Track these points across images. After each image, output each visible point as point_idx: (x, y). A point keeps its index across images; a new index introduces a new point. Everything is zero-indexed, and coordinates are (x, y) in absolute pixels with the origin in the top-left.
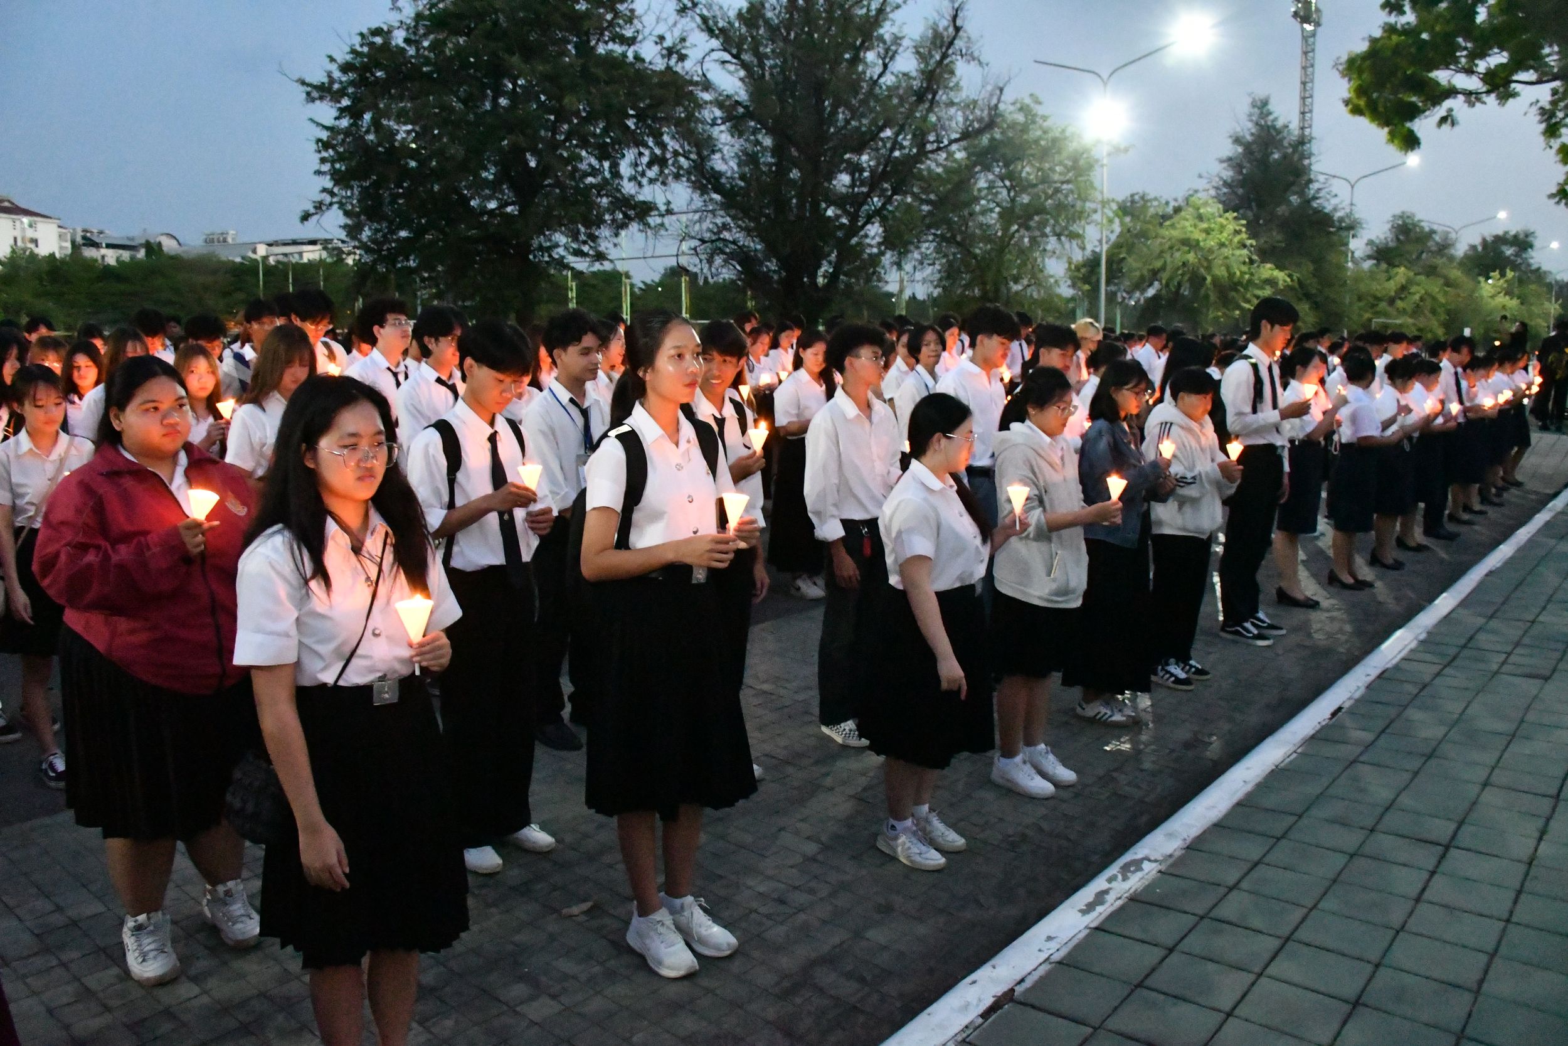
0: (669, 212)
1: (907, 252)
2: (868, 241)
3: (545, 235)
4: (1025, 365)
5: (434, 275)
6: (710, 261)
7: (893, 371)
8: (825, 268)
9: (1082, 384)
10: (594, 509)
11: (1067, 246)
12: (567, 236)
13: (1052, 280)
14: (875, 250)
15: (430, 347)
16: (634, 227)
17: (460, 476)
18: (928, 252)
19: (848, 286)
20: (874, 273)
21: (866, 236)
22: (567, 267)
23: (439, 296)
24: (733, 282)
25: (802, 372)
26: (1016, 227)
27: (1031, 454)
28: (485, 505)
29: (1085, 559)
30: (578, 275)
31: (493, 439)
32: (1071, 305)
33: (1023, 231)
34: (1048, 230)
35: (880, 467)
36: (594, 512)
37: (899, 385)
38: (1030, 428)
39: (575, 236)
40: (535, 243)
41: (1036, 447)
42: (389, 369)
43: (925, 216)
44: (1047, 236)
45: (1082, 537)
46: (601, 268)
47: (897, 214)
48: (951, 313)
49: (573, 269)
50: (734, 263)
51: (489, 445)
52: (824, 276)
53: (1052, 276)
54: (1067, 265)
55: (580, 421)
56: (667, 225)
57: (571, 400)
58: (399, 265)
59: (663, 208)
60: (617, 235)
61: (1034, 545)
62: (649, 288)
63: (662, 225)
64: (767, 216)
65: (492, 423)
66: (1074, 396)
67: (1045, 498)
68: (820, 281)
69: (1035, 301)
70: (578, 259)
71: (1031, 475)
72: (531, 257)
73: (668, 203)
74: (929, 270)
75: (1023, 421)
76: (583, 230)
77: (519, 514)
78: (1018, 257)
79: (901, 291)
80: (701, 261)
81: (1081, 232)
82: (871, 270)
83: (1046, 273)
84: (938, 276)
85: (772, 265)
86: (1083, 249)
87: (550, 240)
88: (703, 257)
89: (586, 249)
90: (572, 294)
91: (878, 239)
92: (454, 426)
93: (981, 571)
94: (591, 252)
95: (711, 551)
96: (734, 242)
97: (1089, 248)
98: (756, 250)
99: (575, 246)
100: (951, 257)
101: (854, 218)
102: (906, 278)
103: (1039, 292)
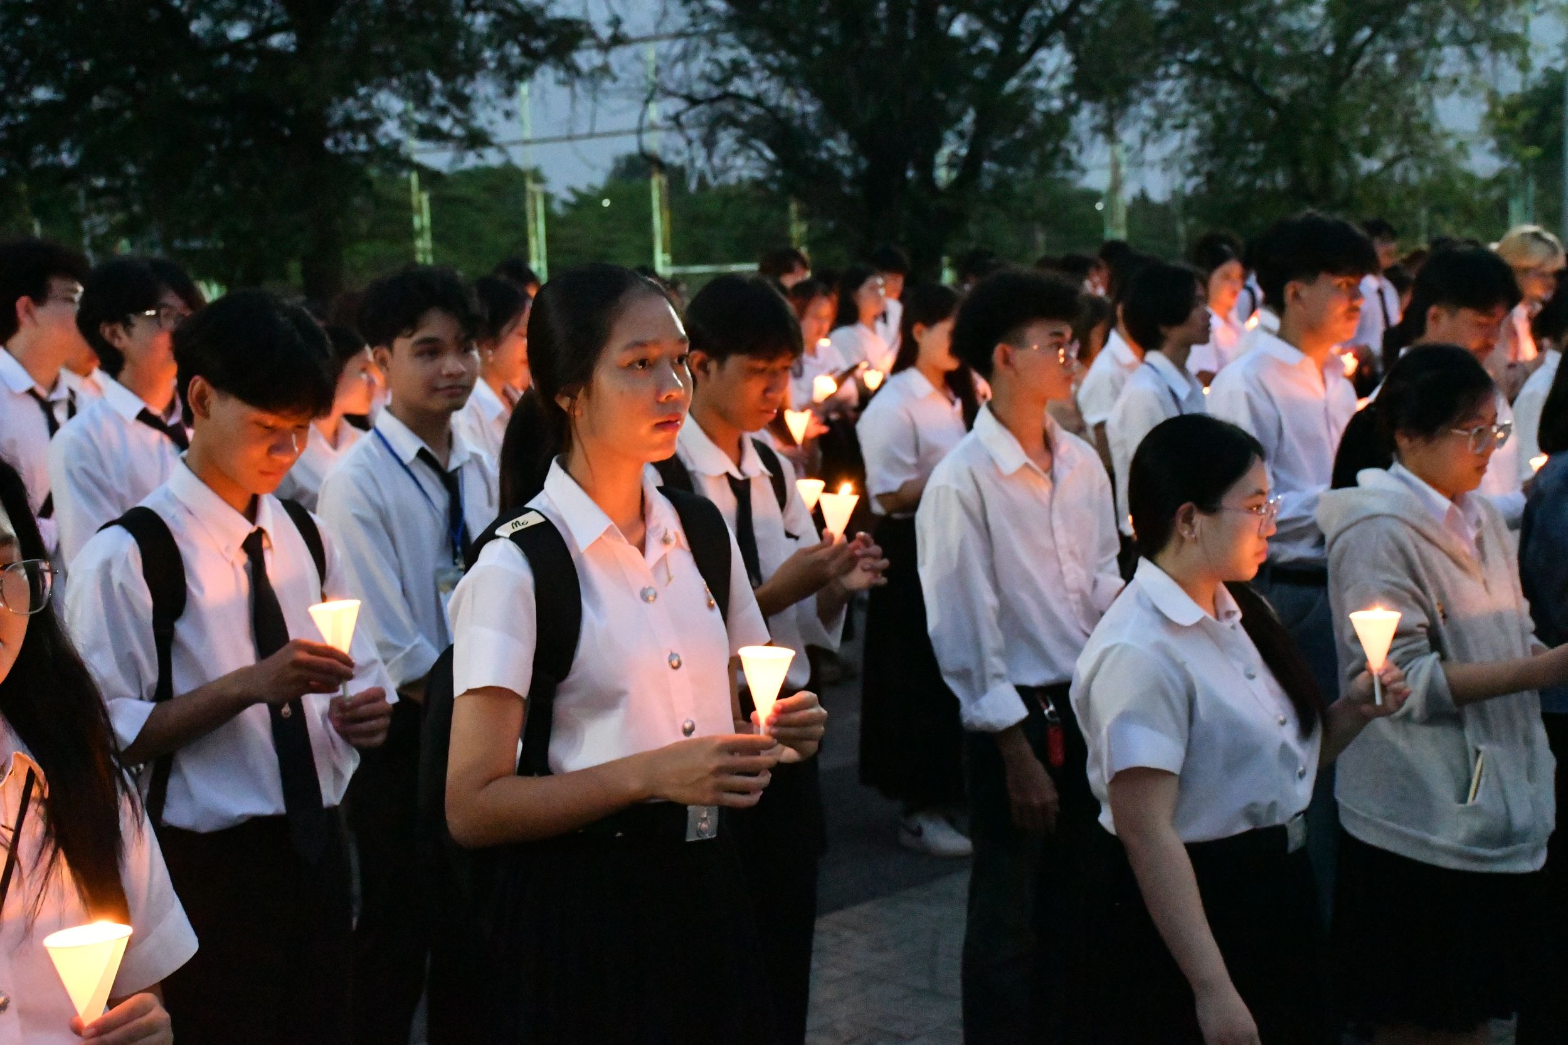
0: (618, 40)
1: (1126, 102)
2: (1041, 84)
3: (356, 97)
4: (1393, 337)
5: (119, 183)
6: (709, 143)
7: (1102, 363)
8: (951, 148)
9: (1521, 373)
10: (470, 692)
11: (1486, 64)
12: (404, 97)
13: (1450, 144)
14: (1057, 104)
15: (117, 344)
16: (547, 75)
17: (183, 629)
18: (1173, 100)
19: (1003, 183)
20: (1057, 150)
21: (1037, 74)
22: (408, 164)
23: (131, 229)
24: (757, 184)
25: (913, 377)
26: (1366, 33)
27: (1405, 535)
28: (235, 690)
29: (1547, 763)
30: (430, 177)
31: (254, 546)
32: (1495, 193)
33: (1381, 42)
34: (1442, 33)
35: (1075, 575)
36: (471, 699)
37: (1116, 393)
38: (1402, 478)
39: (421, 98)
40: (337, 115)
41: (1416, 521)
42: (32, 392)
43: (1162, 25)
44: (1439, 46)
45: (1538, 711)
46: (481, 163)
47: (1104, 23)
48: (1223, 231)
49: (420, 168)
50: (759, 144)
51: (242, 558)
52: (951, 165)
53: (1447, 135)
54: (1485, 108)
55: (440, 498)
56: (615, 68)
57: (422, 454)
58: (38, 162)
59: (605, 33)
60: (510, 93)
61: (1424, 734)
62: (584, 202)
63: (605, 70)
64: (825, 41)
65: (252, 512)
66: (1501, 403)
67: (1443, 629)
68: (943, 175)
69: (1412, 192)
70: (429, 145)
71: (1410, 583)
72: (329, 143)
73: (616, 22)
74: (1174, 141)
75: (1386, 465)
76: (437, 83)
77: (316, 705)
78: (1372, 99)
79: (1116, 185)
80: (690, 142)
81: (1518, 29)
82: (1050, 147)
83: (1436, 129)
84: (1193, 151)
85: (839, 146)
86: (1524, 66)
87: (367, 106)
88: (694, 133)
89: (445, 124)
90: (422, 220)
91: (1062, 80)
92: (166, 519)
93: (1302, 793)
94: (458, 131)
95: (719, 771)
96: (758, 100)
97: (1539, 63)
98: (804, 115)
99: (421, 117)
100: (1222, 109)
101: (1009, 34)
102: (1124, 158)
103: (1421, 169)
